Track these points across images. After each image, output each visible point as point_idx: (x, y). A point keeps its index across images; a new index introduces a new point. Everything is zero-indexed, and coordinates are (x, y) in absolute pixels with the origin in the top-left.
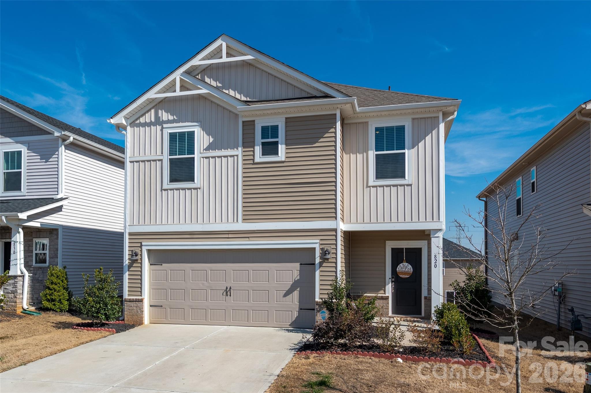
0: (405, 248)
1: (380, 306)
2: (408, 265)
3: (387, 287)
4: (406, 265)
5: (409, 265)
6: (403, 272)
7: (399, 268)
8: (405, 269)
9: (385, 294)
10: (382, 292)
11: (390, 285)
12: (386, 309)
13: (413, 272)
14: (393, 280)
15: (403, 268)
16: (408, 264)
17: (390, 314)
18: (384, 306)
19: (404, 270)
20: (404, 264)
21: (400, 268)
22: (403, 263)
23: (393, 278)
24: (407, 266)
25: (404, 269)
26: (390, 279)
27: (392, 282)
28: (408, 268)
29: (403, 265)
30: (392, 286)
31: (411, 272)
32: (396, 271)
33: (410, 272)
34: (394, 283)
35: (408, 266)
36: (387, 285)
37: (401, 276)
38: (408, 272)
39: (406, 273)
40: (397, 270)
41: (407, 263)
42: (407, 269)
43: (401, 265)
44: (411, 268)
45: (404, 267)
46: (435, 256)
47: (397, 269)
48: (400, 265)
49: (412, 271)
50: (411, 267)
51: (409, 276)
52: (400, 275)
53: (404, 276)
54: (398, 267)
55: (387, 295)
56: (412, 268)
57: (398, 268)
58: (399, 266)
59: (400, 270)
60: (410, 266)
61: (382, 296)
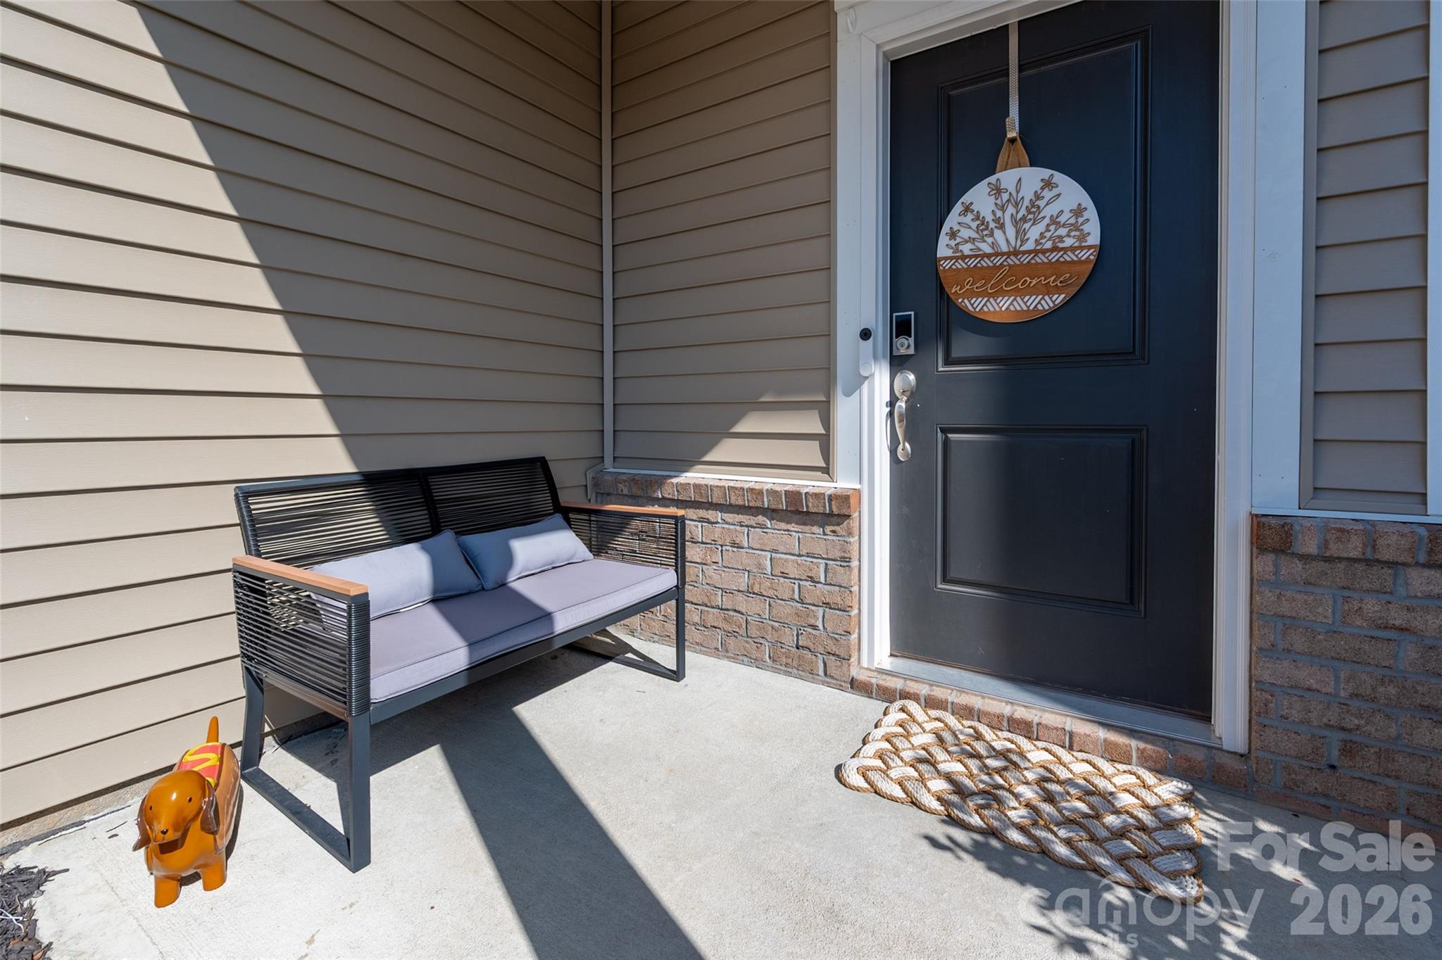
0: (1023, 24)
1: (784, 575)
2: (1048, 184)
4: (1027, 193)
5: (1059, 177)
6: (998, 261)
7: (953, 235)
8: (1021, 234)
9: (826, 470)
10: (806, 452)
11: (877, 389)
12: (827, 604)
13: (1102, 248)
15: (1001, 227)
16: (1047, 173)
18: (811, 579)
19: (1004, 239)
20: (1007, 178)
21: (965, 233)
22: (992, 179)
23: (902, 328)
24: (1038, 197)
25: (1011, 231)
26: (866, 334)
27: (897, 363)
28: (1049, 212)
29: (997, 190)
30: (892, 404)
31: (1084, 255)
32: (935, 261)
33: (1070, 257)
34: (912, 377)
35: (1048, 194)
36: (848, 394)
37: (978, 304)
38: (1054, 257)
39: (1031, 270)
40: (943, 250)
41: (1033, 164)
42: (1034, 233)
43: (979, 197)
44: (1078, 212)
45: (1011, 210)
47: (944, 240)
48: (967, 198)
49: (1094, 239)
50: (1087, 202)
51: (1059, 299)
52: (971, 294)
53: (1004, 303)
54: (952, 220)
55: (843, 483)
56: (1092, 213)
57: (945, 229)
58: (958, 208)
59: (966, 249)
60: (1070, 195)
61: (799, 493)
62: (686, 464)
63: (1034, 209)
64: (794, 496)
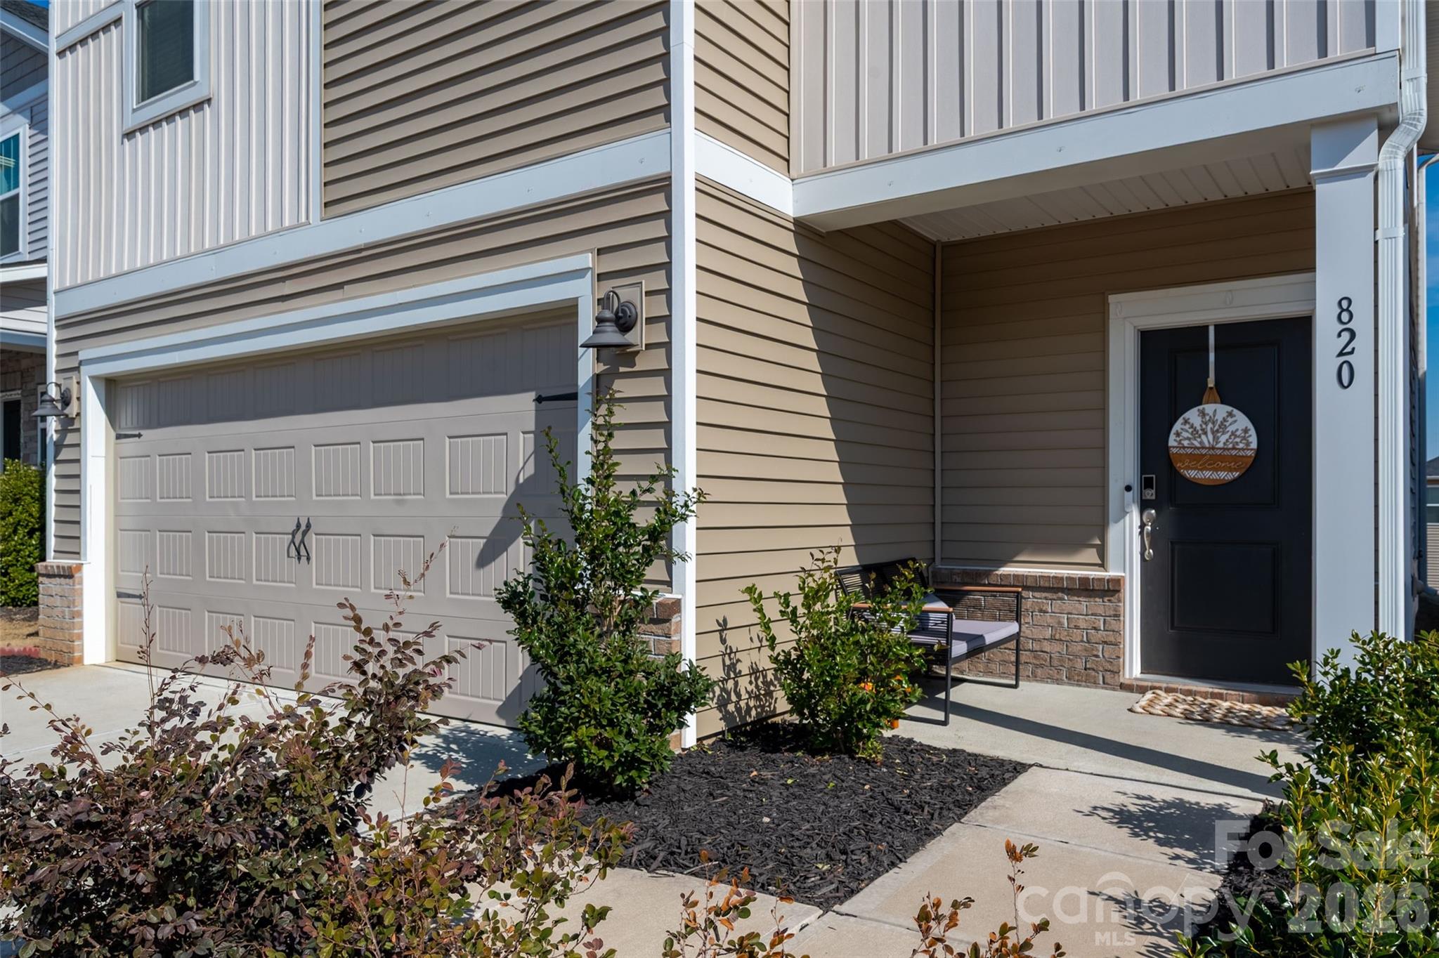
0: (1217, 327)
1: (1077, 627)
2: (1230, 414)
3: (1113, 532)
4: (1219, 417)
5: (1236, 412)
6: (1204, 452)
7: (1178, 434)
8: (1216, 439)
9: (1102, 565)
10: (1090, 555)
11: (1134, 517)
12: (1105, 643)
13: (1258, 450)
14: (1150, 494)
15: (1205, 433)
16: (1229, 408)
17: (1133, 668)
18: (1095, 628)
19: (1207, 440)
20: (1209, 408)
21: (1185, 435)
22: (1201, 407)
23: (1147, 484)
24: (1225, 420)
25: (1210, 437)
26: (1128, 488)
27: (1144, 505)
28: (1231, 429)
29: (1203, 414)
30: (1142, 526)
31: (1249, 453)
32: (1167, 448)
33: (1241, 453)
34: (1153, 511)
35: (1230, 420)
36: (1116, 522)
37: (1191, 474)
38: (1234, 452)
39: (1222, 458)
40: (1172, 441)
41: (1222, 403)
42: (1223, 439)
43: (1193, 415)
44: (1246, 431)
45: (1210, 425)
46: (1345, 307)
47: (1172, 437)
48: (1187, 415)
49: (1254, 445)
50: (1250, 426)
51: (1236, 474)
52: (1188, 468)
53: (1207, 474)
54: (1178, 426)
55: (1112, 573)
56: (1253, 432)
57: (1173, 431)
58: (1181, 420)
59: (1186, 443)
60: (1241, 422)
61: (1088, 579)
62: (1004, 563)
63: (1223, 426)
64: (1084, 581)
